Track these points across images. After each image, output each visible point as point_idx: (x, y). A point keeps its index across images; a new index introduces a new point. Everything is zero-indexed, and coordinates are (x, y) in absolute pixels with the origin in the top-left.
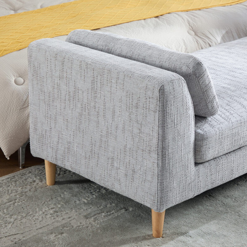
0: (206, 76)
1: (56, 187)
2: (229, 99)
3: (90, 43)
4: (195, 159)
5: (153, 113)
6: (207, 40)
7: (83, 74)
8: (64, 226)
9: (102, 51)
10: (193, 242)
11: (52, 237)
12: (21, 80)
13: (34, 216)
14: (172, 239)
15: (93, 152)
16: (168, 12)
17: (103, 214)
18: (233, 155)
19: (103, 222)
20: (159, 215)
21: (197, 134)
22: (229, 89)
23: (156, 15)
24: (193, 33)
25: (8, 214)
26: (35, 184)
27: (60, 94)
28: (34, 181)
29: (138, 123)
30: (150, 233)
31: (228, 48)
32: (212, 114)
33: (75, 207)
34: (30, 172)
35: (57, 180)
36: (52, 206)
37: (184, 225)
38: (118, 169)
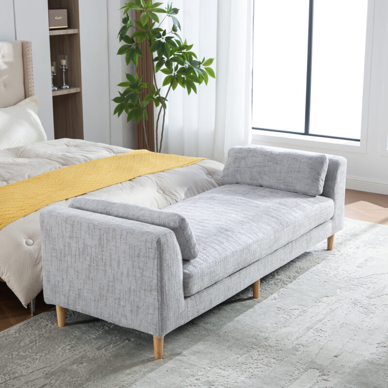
0: (189, 228)
1: (67, 328)
2: (204, 245)
3: (91, 208)
4: (185, 293)
5: (152, 260)
6: (174, 197)
7: (91, 233)
8: (82, 358)
9: (101, 213)
10: (188, 359)
11: (75, 367)
12: (31, 241)
13: (55, 352)
14: (171, 359)
15: (102, 295)
16: (138, 175)
17: (111, 345)
18: (211, 289)
19: (113, 351)
20: (159, 340)
21: (184, 274)
22: (202, 237)
23: (129, 179)
24: (162, 192)
25: (34, 352)
26: (49, 327)
27: (70, 251)
28: (47, 325)
29: (140, 269)
30: (153, 356)
31: (193, 203)
32: (194, 257)
33: (87, 342)
34: (41, 318)
35: (66, 322)
36: (68, 343)
37: (178, 348)
38: (124, 306)
